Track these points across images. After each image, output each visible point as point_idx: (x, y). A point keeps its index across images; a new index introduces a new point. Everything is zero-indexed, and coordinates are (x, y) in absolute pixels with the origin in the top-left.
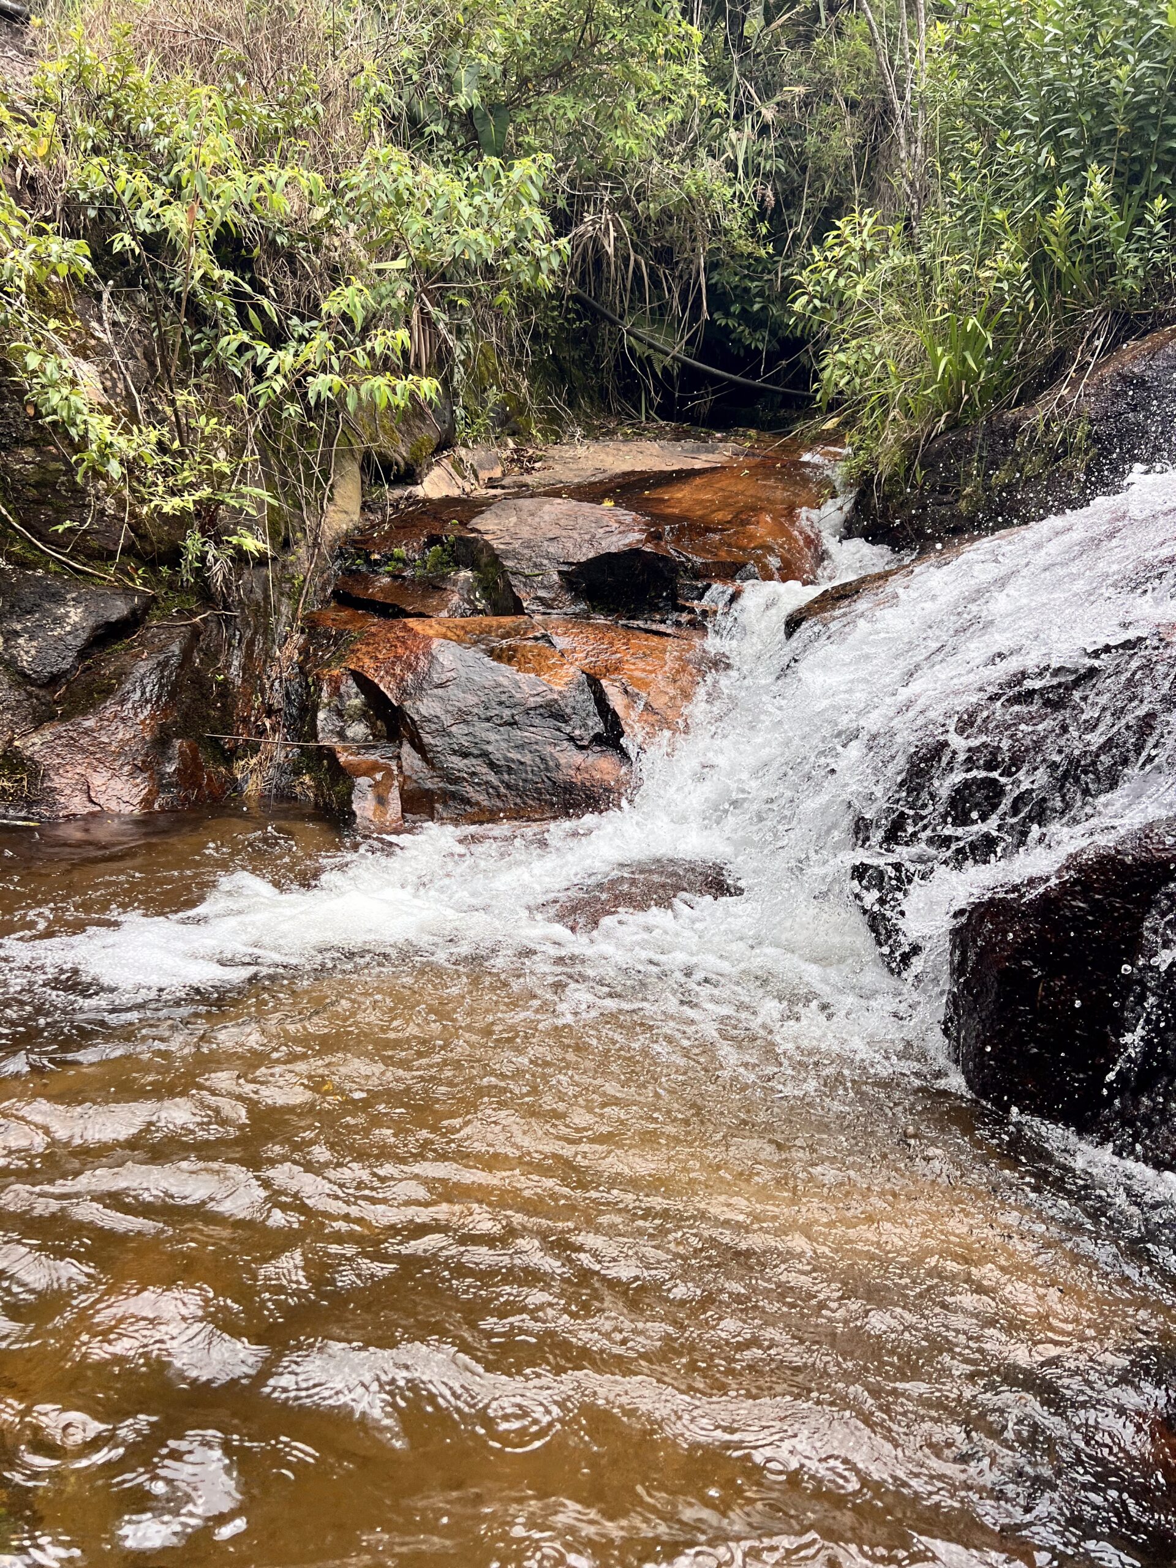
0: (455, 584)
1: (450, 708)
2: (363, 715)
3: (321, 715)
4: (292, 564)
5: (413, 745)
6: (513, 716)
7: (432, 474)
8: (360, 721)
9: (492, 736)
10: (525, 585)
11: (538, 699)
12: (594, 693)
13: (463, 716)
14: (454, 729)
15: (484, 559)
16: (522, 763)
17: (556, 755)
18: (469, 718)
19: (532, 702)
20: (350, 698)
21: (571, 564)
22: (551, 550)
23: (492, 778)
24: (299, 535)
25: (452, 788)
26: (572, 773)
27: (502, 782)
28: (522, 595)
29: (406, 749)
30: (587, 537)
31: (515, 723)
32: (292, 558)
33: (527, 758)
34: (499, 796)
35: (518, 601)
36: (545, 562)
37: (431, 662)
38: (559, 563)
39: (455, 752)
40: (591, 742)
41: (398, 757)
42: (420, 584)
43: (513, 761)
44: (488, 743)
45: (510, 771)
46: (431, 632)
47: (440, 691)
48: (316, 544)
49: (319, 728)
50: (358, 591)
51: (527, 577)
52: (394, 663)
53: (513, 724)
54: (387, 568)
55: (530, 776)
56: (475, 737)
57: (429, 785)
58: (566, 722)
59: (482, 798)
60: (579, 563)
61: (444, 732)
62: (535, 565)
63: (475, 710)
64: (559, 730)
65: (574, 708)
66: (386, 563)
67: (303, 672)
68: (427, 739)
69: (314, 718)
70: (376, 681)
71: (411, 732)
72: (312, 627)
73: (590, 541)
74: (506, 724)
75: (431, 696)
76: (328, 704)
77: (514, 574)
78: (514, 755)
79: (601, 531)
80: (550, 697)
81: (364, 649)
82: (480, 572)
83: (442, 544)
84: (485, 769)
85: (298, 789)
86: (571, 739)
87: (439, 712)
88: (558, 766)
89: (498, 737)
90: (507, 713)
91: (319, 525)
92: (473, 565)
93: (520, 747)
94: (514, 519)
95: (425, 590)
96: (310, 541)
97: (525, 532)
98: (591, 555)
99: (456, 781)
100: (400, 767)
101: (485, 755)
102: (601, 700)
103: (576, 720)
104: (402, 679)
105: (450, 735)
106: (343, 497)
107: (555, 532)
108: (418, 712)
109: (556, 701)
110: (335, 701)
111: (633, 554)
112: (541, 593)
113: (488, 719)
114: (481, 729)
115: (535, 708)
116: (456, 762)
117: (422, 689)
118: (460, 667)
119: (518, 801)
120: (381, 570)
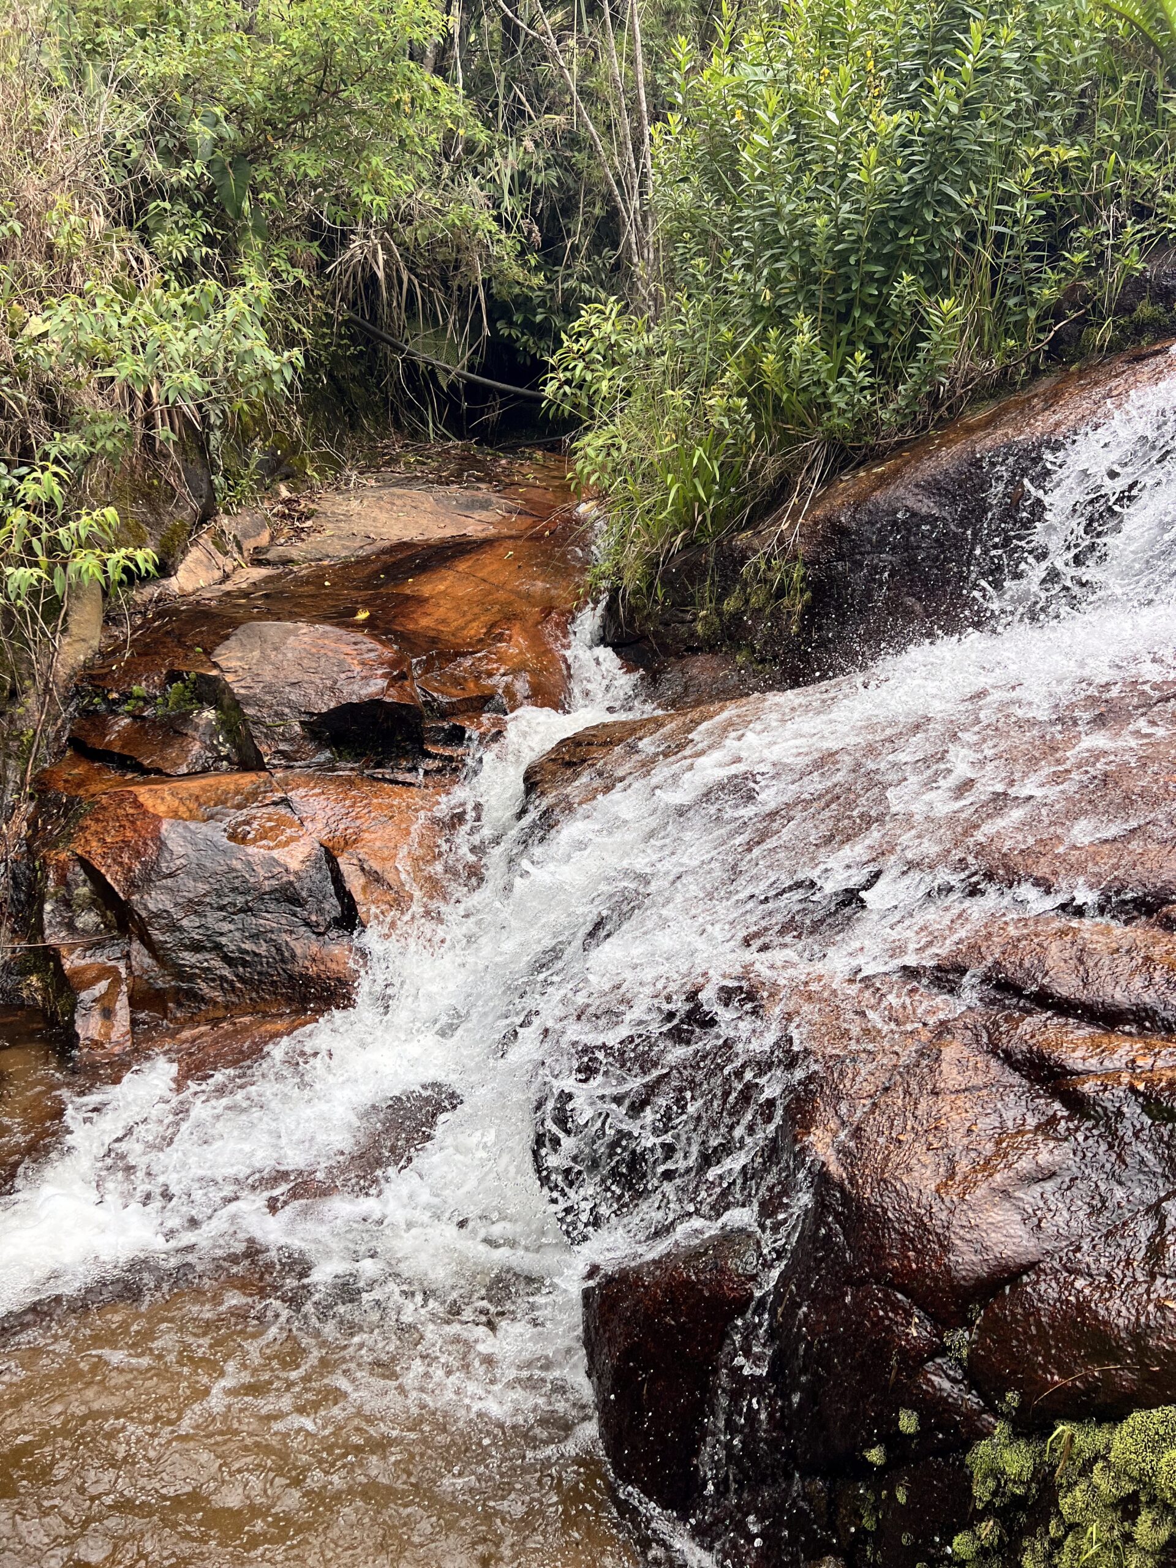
0: (196, 729)
1: (180, 900)
2: (92, 904)
3: (48, 907)
4: (21, 717)
5: (143, 942)
6: (247, 902)
7: (189, 558)
8: (90, 910)
9: (226, 927)
10: (266, 736)
11: (274, 882)
12: (332, 871)
13: (193, 906)
14: (185, 923)
15: (226, 701)
16: (256, 954)
17: (292, 944)
18: (200, 909)
19: (267, 885)
20: (78, 886)
21: (312, 714)
22: (293, 697)
23: (227, 972)
24: (28, 683)
25: (184, 985)
26: (307, 963)
27: (237, 976)
28: (263, 748)
29: (136, 945)
30: (329, 683)
31: (250, 909)
32: (21, 710)
33: (263, 949)
34: (234, 989)
35: (259, 755)
36: (287, 710)
37: (159, 849)
38: (300, 712)
39: (187, 948)
40: (328, 928)
41: (127, 956)
42: (162, 726)
43: (247, 952)
44: (222, 934)
45: (245, 964)
46: (161, 809)
47: (169, 882)
48: (47, 690)
49: (46, 922)
50: (93, 741)
51: (268, 727)
52: (121, 848)
53: (246, 910)
54: (127, 708)
55: (265, 968)
56: (208, 929)
57: (160, 984)
58: (301, 906)
59: (217, 995)
60: (319, 714)
61: (174, 927)
62: (277, 714)
63: (207, 900)
64: (294, 915)
65: (310, 890)
66: (125, 702)
67: (31, 853)
68: (157, 935)
69: (41, 910)
70: (103, 871)
71: (139, 929)
72: (42, 790)
73: (332, 689)
74: (241, 911)
75: (160, 888)
76: (56, 893)
77: (255, 723)
78: (248, 946)
79: (343, 676)
80: (285, 879)
81: (94, 827)
82: (223, 712)
83: (184, 681)
84: (217, 963)
85: (25, 994)
86: (307, 924)
87: (169, 906)
88: (294, 956)
89: (232, 927)
90: (240, 900)
91: (50, 667)
92: (216, 704)
93: (255, 937)
94: (257, 653)
95: (166, 735)
96: (41, 686)
97: (267, 674)
98: (332, 705)
99: (191, 978)
100: (129, 967)
101: (218, 947)
102: (338, 879)
103: (312, 902)
104: (130, 870)
105: (181, 929)
106: (79, 623)
107: (296, 675)
108: (146, 908)
109: (291, 883)
110: (63, 891)
111: (374, 704)
112: (283, 747)
113: (222, 908)
114: (212, 919)
115: (271, 893)
116: (188, 958)
117: (151, 881)
118: (190, 852)
119: (254, 995)
120: (120, 710)
